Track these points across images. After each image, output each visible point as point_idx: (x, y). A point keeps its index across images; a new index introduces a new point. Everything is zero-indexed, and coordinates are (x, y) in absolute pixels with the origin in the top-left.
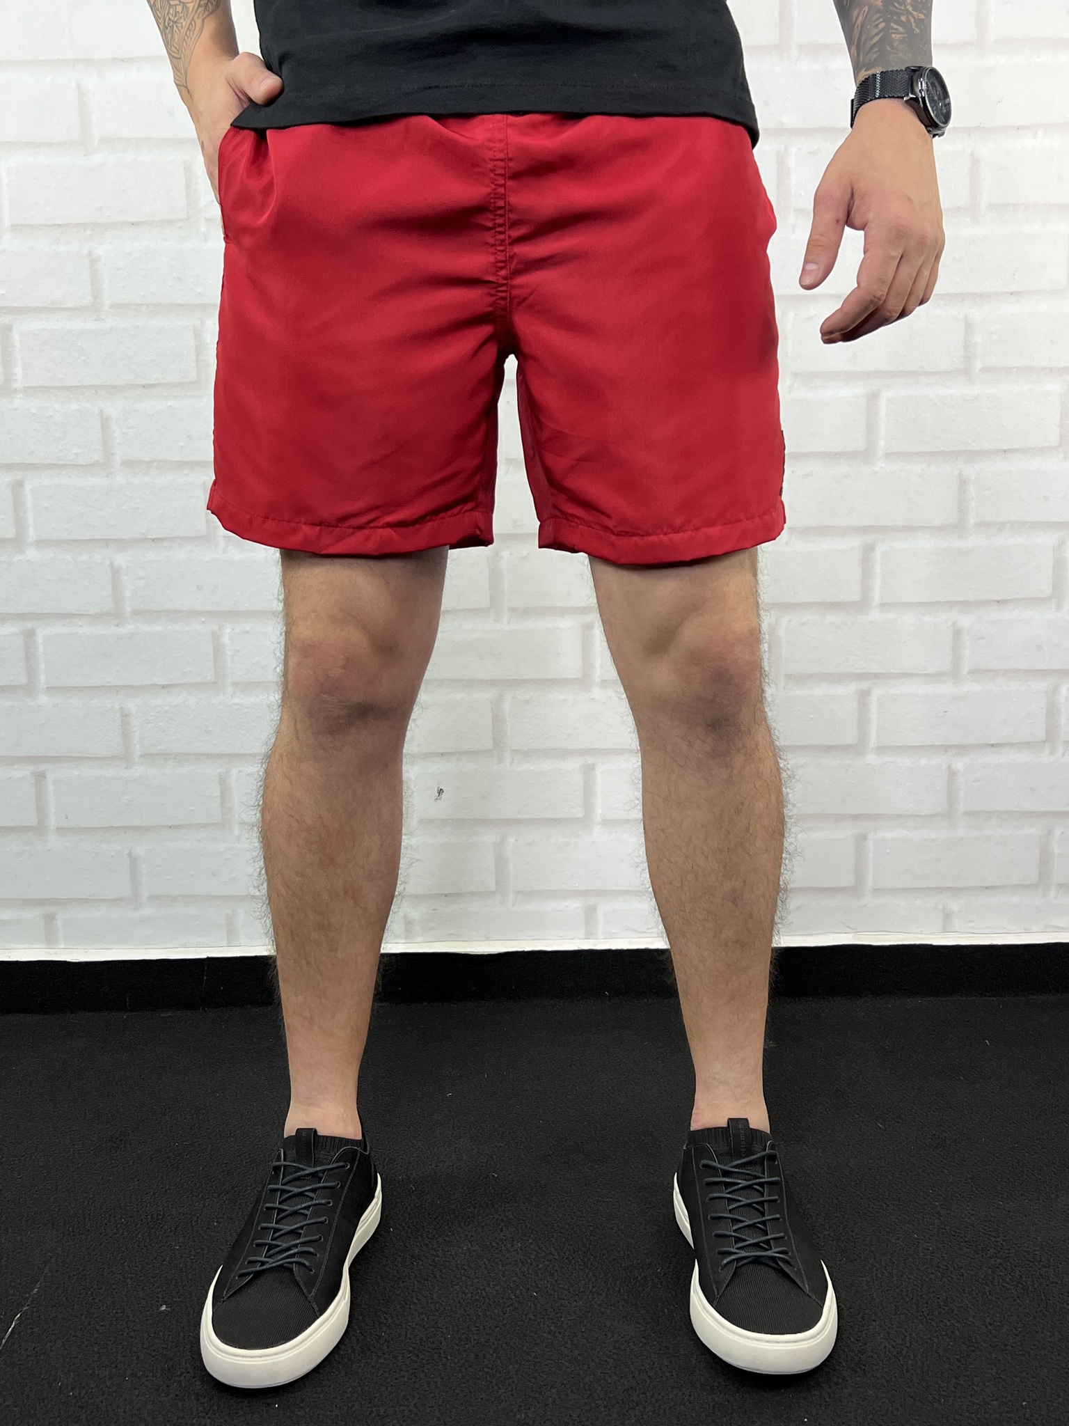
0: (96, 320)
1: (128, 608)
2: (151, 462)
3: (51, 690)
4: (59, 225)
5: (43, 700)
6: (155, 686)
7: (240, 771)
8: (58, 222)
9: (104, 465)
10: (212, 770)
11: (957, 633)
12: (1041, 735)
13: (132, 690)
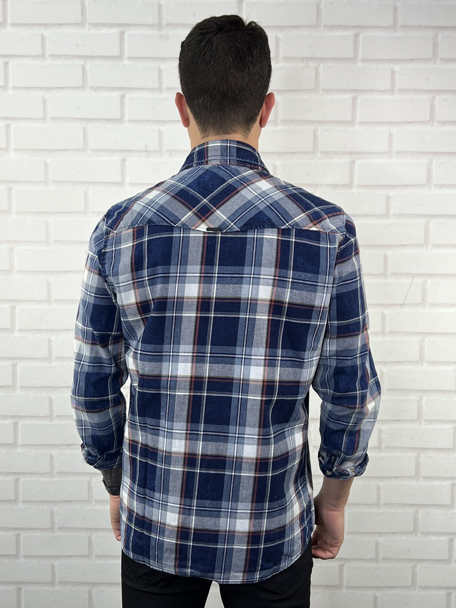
0: (50, 421)
1: (56, 526)
2: (68, 472)
3: (25, 557)
4: (38, 387)
5: (22, 560)
6: (65, 556)
7: (97, 589)
8: (38, 386)
9: (51, 474)
10: (86, 589)
11: (377, 544)
12: (410, 584)
13: (56, 557)
